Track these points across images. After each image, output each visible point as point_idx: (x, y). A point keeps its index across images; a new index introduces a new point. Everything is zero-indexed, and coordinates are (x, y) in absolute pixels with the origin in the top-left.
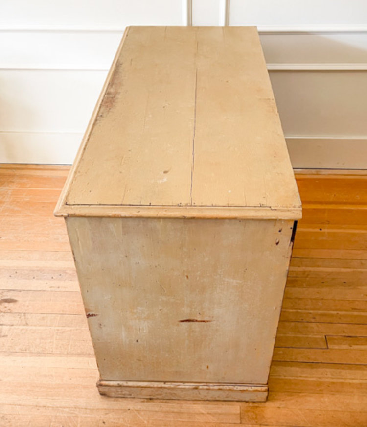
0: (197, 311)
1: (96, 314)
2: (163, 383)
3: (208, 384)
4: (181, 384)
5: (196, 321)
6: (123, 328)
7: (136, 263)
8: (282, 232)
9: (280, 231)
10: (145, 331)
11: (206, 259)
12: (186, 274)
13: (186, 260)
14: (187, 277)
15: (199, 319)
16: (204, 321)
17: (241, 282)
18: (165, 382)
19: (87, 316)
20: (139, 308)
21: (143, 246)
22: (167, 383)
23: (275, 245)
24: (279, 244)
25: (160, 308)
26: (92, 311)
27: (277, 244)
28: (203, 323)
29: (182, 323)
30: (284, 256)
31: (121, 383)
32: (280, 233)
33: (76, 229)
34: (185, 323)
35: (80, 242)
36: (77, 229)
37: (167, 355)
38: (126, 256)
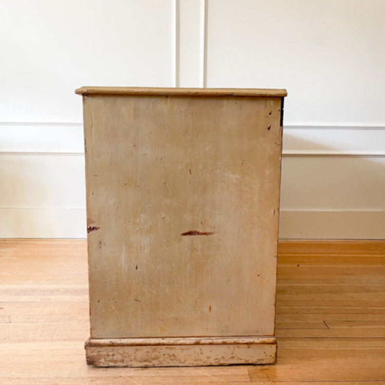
0: (199, 218)
1: (97, 227)
2: (161, 339)
3: (211, 338)
4: (182, 339)
5: (198, 233)
6: (124, 248)
7: (143, 155)
8: (272, 115)
9: (270, 114)
10: (146, 251)
11: (208, 149)
12: (189, 168)
13: (189, 150)
14: (190, 171)
15: (201, 231)
16: (205, 234)
17: (239, 177)
18: (163, 338)
19: (88, 229)
20: (142, 216)
21: (151, 133)
22: (165, 339)
23: (267, 130)
24: (271, 129)
25: (163, 215)
26: (94, 222)
27: (269, 129)
28: (205, 236)
29: (184, 236)
30: (276, 143)
31: (113, 341)
32: (270, 116)
33: (91, 113)
34: (187, 236)
35: (93, 129)
36: (93, 113)
37: (167, 290)
38: (135, 146)
